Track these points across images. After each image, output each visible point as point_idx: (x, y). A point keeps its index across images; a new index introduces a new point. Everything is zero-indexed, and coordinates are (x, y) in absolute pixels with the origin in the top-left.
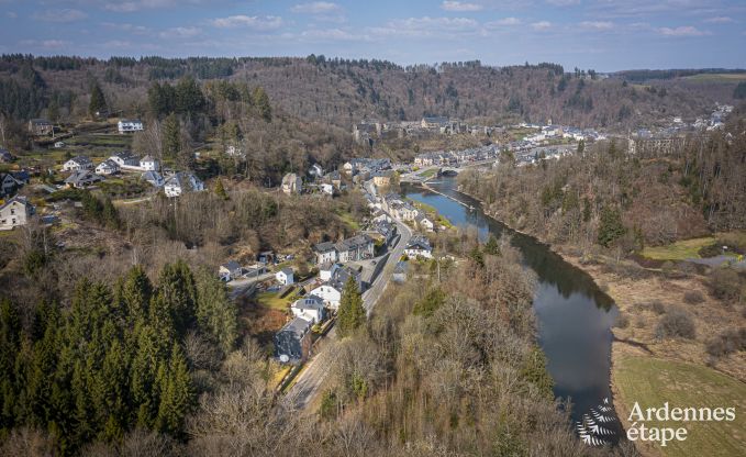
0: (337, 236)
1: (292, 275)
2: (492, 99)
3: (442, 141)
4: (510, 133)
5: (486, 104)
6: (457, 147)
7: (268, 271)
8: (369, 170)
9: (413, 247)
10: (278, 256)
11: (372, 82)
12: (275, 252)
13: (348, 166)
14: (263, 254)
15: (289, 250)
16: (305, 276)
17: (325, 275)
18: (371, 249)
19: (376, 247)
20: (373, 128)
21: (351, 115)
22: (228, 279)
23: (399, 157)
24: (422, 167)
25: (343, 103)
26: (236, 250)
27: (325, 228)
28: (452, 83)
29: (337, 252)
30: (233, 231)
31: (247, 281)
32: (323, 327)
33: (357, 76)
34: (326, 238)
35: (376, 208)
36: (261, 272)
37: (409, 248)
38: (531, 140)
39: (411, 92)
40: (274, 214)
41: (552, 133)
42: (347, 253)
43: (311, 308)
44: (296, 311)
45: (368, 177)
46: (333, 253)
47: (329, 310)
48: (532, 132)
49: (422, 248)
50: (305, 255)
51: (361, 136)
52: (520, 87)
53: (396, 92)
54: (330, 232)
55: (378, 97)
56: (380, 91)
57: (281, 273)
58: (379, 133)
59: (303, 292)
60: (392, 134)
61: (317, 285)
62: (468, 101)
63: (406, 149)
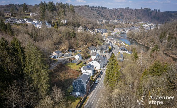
0: (96, 45)
1: (81, 57)
2: (132, 17)
3: (121, 25)
4: (139, 24)
5: (130, 18)
6: (125, 27)
7: (72, 55)
8: (102, 31)
9: (122, 50)
10: (76, 50)
11: (101, 12)
12: (75, 49)
13: (96, 30)
14: (70, 49)
15: (80, 49)
16: (86, 57)
17: (94, 57)
18: (108, 50)
19: (109, 49)
20: (102, 21)
21: (96, 19)
22: (56, 57)
23: (109, 29)
24: (116, 31)
25: (94, 16)
26: (60, 47)
27: (92, 42)
28: (122, 13)
29: (97, 50)
30: (60, 40)
31: (64, 58)
32: (94, 77)
33: (97, 10)
34: (93, 45)
35: (106, 40)
36: (69, 55)
37: (120, 50)
38: (144, 26)
39: (111, 15)
40: (75, 36)
41: (150, 24)
42: (100, 50)
43: (89, 69)
44: (83, 71)
45: (102, 33)
46: (96, 50)
47: (96, 71)
48: (145, 24)
49: (125, 50)
50: (86, 50)
51: (99, 23)
52: (140, 14)
53: (107, 14)
54: (94, 44)
55: (103, 16)
56: (103, 14)
57: (77, 56)
58: (104, 23)
59: (85, 63)
60: (108, 23)
61: (90, 61)
62: (126, 17)
63: (111, 27)
